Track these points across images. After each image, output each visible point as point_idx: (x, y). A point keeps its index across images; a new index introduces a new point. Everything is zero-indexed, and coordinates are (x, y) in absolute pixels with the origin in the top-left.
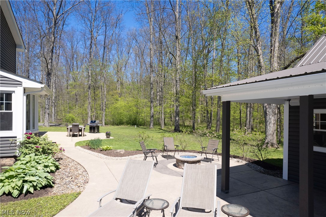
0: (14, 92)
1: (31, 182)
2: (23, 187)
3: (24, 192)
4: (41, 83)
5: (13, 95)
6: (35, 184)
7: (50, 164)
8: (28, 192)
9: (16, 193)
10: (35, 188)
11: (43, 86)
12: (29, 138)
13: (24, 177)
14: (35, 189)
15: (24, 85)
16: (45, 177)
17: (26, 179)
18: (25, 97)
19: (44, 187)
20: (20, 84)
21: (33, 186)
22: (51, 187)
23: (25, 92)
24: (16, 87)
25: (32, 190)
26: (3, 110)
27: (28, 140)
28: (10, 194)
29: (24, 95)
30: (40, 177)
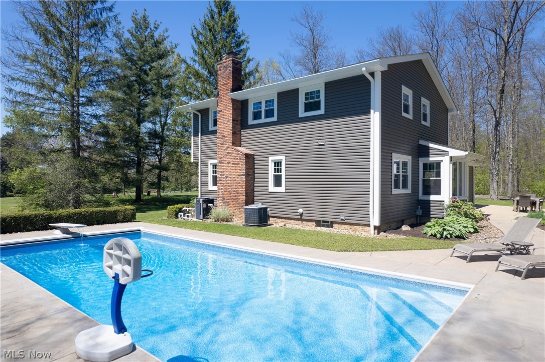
0: (442, 161)
1: (448, 230)
2: (443, 233)
3: (444, 236)
4: (465, 151)
5: (442, 164)
6: (451, 232)
7: (469, 226)
8: (446, 237)
9: (439, 236)
10: (451, 235)
11: (467, 153)
12: (454, 202)
13: (444, 227)
14: (451, 237)
15: (451, 154)
16: (459, 230)
17: (445, 228)
18: (451, 165)
19: (458, 237)
20: (447, 153)
21: (450, 234)
22: (464, 239)
23: (451, 160)
24: (444, 156)
25: (449, 236)
26: (434, 177)
27: (453, 204)
28: (435, 236)
29: (450, 163)
30: (455, 229)
